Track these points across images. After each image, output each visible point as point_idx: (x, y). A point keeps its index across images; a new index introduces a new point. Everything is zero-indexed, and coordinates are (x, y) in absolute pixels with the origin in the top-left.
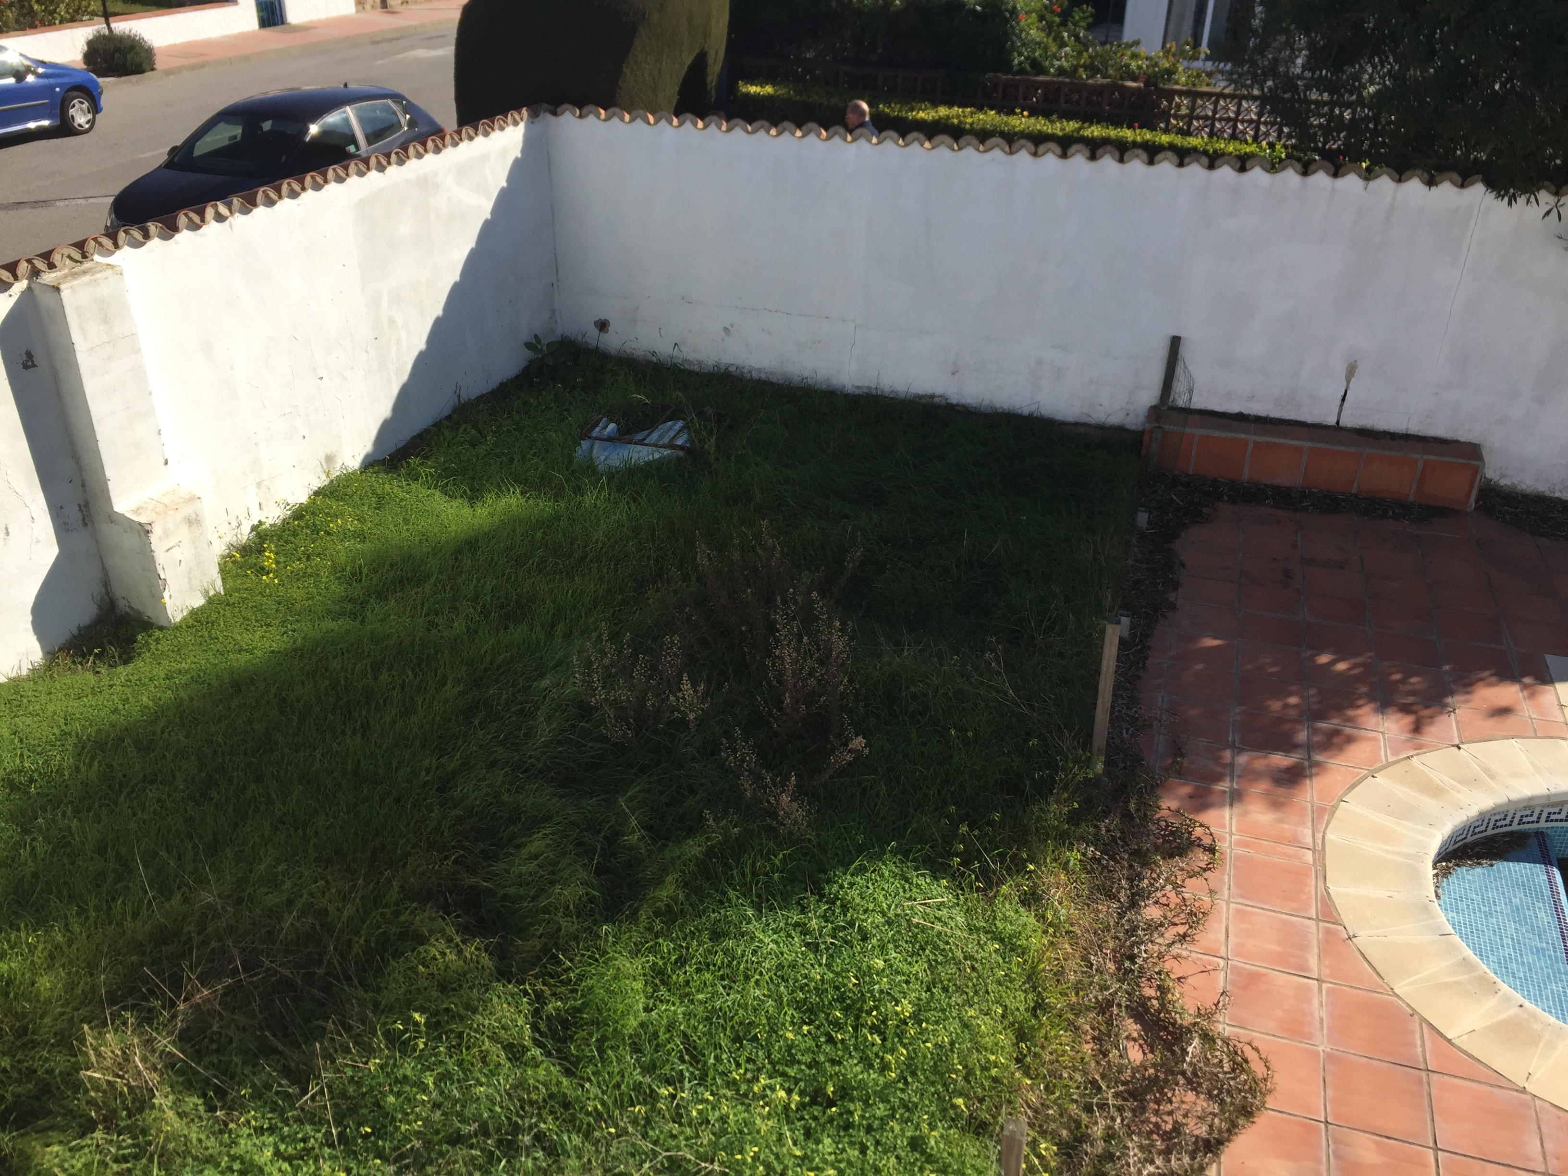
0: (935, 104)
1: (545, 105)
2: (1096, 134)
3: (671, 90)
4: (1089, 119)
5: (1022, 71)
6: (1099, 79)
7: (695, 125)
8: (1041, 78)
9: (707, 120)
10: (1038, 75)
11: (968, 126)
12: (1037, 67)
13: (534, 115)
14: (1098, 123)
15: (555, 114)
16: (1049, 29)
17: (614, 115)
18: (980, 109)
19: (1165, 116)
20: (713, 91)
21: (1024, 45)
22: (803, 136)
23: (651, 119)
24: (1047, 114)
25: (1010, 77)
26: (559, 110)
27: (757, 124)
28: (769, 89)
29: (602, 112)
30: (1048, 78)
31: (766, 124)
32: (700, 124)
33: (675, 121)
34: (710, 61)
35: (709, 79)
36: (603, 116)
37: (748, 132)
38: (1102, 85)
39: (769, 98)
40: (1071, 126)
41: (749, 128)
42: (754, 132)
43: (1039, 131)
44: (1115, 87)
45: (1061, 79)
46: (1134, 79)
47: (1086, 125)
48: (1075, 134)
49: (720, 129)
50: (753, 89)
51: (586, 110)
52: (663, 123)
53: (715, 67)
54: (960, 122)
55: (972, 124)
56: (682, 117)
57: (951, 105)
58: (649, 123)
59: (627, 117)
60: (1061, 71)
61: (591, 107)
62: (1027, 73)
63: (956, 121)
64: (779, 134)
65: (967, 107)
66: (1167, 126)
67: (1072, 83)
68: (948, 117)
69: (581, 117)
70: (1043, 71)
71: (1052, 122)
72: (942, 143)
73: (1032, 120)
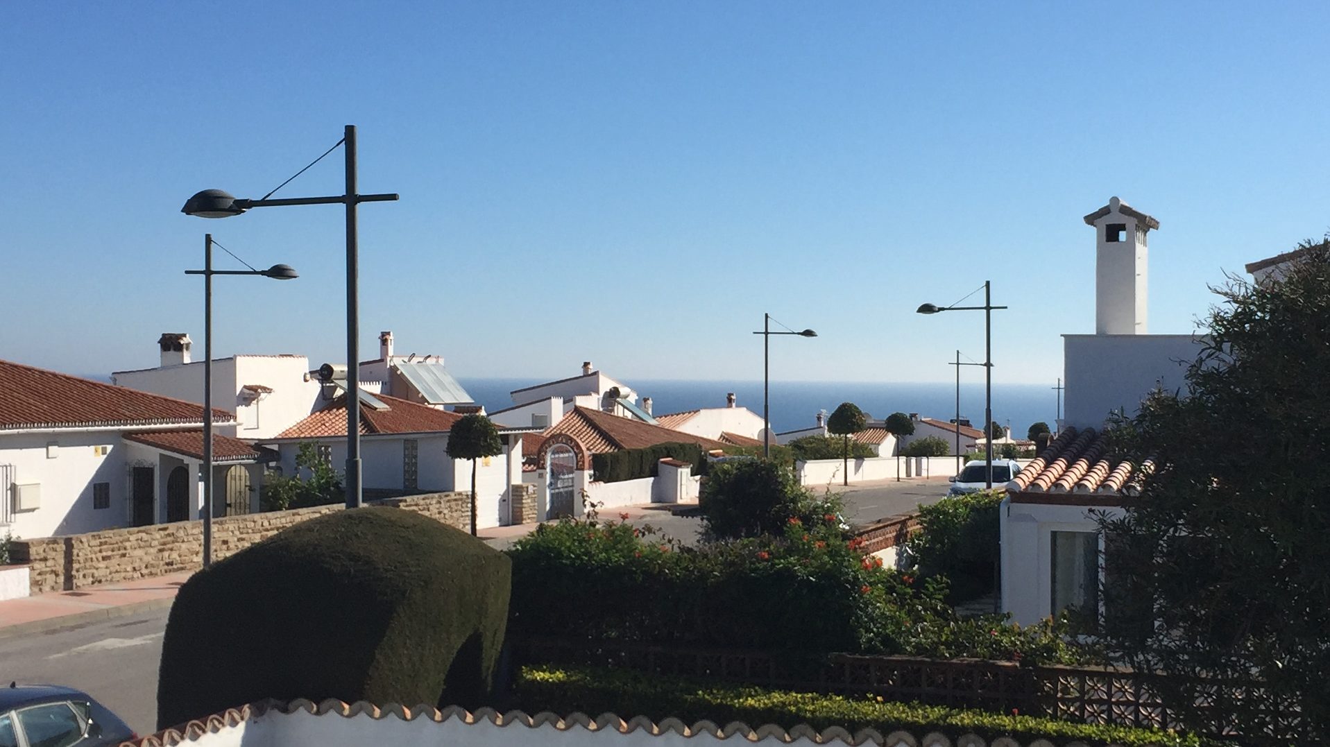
0: (768, 689)
1: (272, 701)
2: (966, 721)
3: (436, 679)
4: (958, 704)
5: (871, 649)
6: (966, 658)
7: (463, 719)
8: (896, 657)
9: (478, 712)
10: (891, 654)
11: (808, 715)
12: (891, 645)
13: (258, 712)
14: (969, 708)
15: (285, 710)
16: (901, 602)
17: (361, 709)
18: (825, 694)
19: (1052, 700)
20: (490, 678)
21: (872, 619)
22: (598, 729)
23: (408, 713)
24: (906, 700)
25: (857, 656)
26: (291, 706)
27: (541, 716)
28: (560, 675)
29: (346, 706)
30: (905, 658)
31: (552, 716)
32: (470, 718)
33: (438, 715)
34: (486, 644)
35: (485, 665)
36: (346, 712)
37: (530, 726)
38: (969, 665)
39: (560, 685)
40: (936, 713)
41: (531, 721)
42: (537, 725)
43: (896, 719)
44: (985, 667)
45: (919, 658)
46: (1009, 656)
47: (954, 712)
48: (941, 722)
49: (494, 723)
50: (539, 676)
51: (324, 705)
52: (423, 717)
53: (492, 650)
54: (799, 709)
55: (813, 712)
56: (445, 711)
57: (787, 689)
58: (405, 719)
59: (377, 712)
60: (920, 649)
61: (333, 701)
62: (880, 652)
63: (793, 709)
64: (568, 728)
65: (807, 692)
66: (1055, 711)
67: (933, 663)
68: (783, 703)
69: (318, 713)
70: (898, 649)
71: (912, 708)
72: (770, 733)
73: (889, 706)
